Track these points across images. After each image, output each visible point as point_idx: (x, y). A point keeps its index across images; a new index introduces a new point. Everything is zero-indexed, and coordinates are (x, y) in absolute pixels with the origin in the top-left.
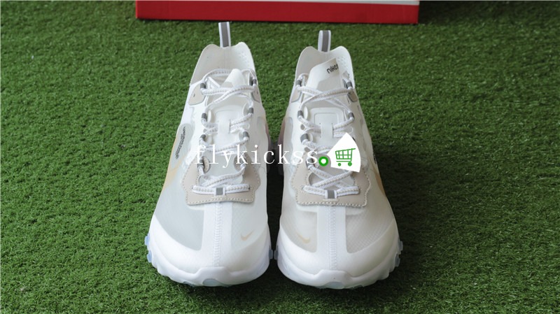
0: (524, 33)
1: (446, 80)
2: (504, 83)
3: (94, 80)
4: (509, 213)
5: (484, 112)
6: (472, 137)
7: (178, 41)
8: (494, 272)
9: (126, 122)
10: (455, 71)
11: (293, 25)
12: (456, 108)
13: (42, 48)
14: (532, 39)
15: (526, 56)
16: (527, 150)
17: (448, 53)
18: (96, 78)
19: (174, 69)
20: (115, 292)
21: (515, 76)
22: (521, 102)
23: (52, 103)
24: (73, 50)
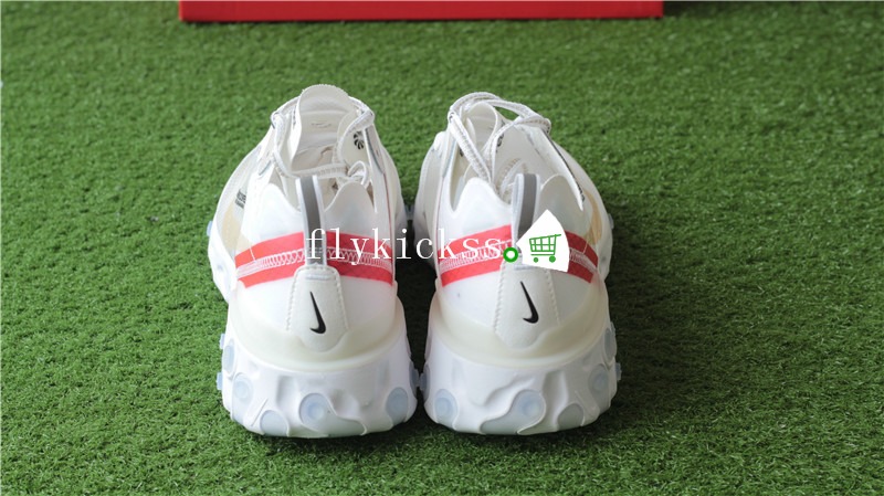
0: (844, 27)
1: (716, 102)
2: (816, 103)
3: (105, 117)
4: (836, 308)
5: (783, 151)
6: (764, 190)
7: (252, 54)
8: (816, 406)
9: (160, 181)
10: (729, 88)
11: (450, 24)
12: (734, 145)
13: (18, 70)
14: (860, 36)
15: (852, 62)
16: (862, 207)
17: (716, 61)
18: (109, 114)
19: (244, 95)
20: (136, 456)
21: (834, 93)
22: (847, 133)
23: (33, 154)
24: (71, 71)
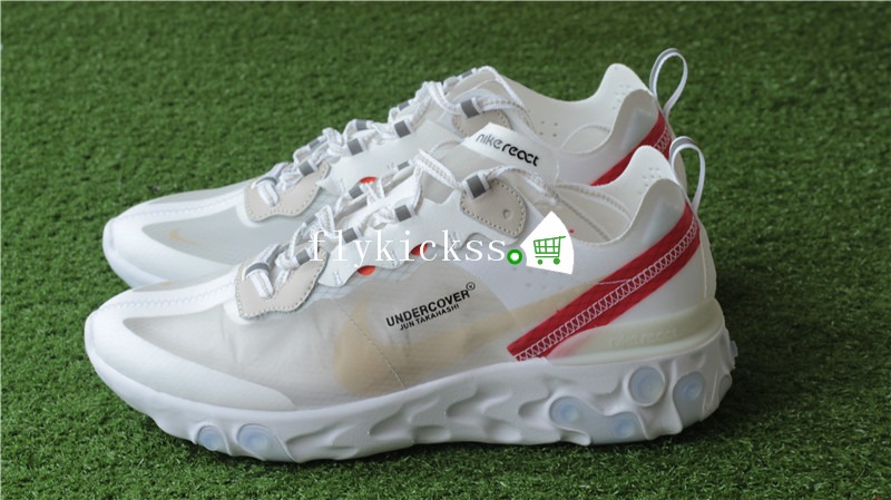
1: (726, 77)
2: (828, 79)
3: (106, 83)
4: (847, 290)
5: (793, 127)
6: (774, 168)
8: (826, 390)
9: (162, 150)
10: (740, 63)
13: (18, 33)
15: (864, 38)
16: (874, 187)
17: (727, 33)
18: (110, 79)
19: (247, 62)
21: (846, 69)
22: (858, 111)
23: (33, 120)
24: (71, 34)
